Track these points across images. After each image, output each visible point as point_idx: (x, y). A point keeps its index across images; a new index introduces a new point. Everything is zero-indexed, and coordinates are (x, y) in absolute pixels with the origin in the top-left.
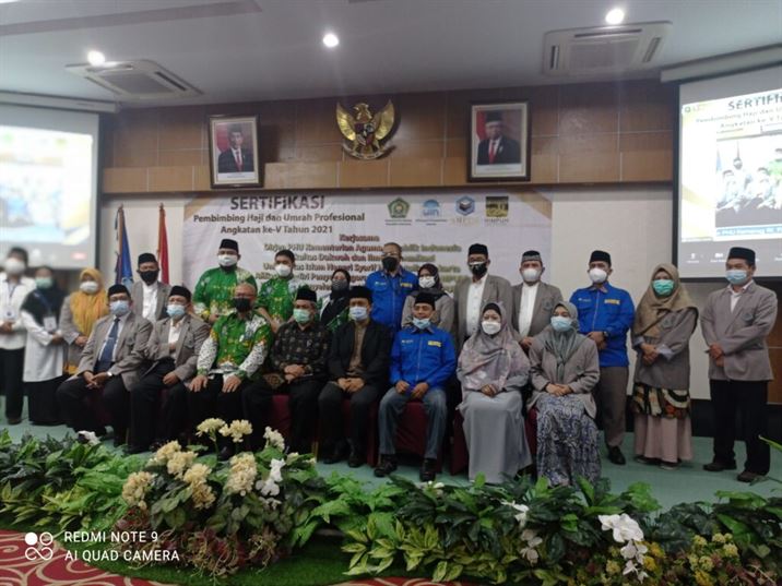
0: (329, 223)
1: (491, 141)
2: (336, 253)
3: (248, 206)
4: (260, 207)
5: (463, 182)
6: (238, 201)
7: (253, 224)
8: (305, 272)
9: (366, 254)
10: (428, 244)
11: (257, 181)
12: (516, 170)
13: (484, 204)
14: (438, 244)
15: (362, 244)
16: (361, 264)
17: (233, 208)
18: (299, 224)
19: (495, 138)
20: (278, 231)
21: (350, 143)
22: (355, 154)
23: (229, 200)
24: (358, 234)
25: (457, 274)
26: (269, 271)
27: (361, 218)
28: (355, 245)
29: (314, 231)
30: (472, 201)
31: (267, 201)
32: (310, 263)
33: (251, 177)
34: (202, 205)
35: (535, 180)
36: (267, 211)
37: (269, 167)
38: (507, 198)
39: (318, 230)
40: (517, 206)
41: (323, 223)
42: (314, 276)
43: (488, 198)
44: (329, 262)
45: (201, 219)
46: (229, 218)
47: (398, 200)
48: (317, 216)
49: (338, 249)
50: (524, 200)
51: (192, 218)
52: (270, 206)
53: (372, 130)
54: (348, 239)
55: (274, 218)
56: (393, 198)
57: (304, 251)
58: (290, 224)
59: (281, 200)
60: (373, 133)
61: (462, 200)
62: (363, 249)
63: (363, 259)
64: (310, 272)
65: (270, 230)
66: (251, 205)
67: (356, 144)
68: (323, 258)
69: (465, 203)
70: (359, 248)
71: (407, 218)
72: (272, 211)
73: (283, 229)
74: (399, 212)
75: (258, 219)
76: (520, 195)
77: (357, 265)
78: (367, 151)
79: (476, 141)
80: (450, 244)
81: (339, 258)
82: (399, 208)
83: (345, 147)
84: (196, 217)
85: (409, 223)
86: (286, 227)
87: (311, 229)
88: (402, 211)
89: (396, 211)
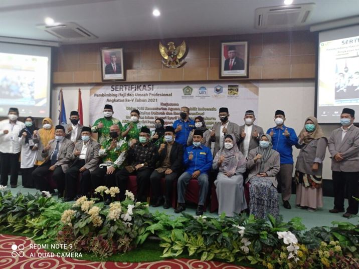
0: (156, 97)
1: (231, 59)
2: (159, 111)
3: (119, 89)
4: (124, 90)
5: (217, 78)
6: (114, 87)
7: (121, 98)
8: (145, 120)
9: (173, 112)
10: (201, 107)
11: (123, 78)
12: (242, 73)
13: (227, 89)
14: (206, 107)
15: (171, 107)
16: (170, 116)
17: (112, 91)
18: (142, 98)
19: (233, 58)
20: (133, 101)
21: (166, 60)
22: (167, 66)
24: (169, 102)
25: (214, 121)
26: (128, 119)
27: (171, 95)
28: (167, 108)
29: (149, 101)
30: (222, 87)
31: (127, 87)
32: (147, 116)
33: (120, 76)
34: (98, 89)
35: (251, 77)
36: (127, 92)
37: (128, 71)
38: (238, 86)
39: (151, 100)
40: (243, 89)
41: (153, 97)
42: (149, 122)
43: (229, 86)
44: (156, 115)
45: (97, 95)
46: (110, 95)
47: (188, 87)
48: (150, 94)
49: (160, 109)
50: (246, 87)
51: (94, 95)
52: (129, 90)
53: (175, 54)
54: (164, 105)
55: (131, 95)
56: (185, 86)
57: (144, 110)
58: (138, 98)
59: (134, 87)
60: (176, 56)
61: (217, 87)
62: (171, 109)
63: (171, 114)
64: (147, 120)
65: (129, 101)
66: (120, 89)
67: (168, 61)
68: (153, 113)
69: (218, 88)
70: (169, 109)
71: (192, 95)
72: (130, 92)
73: (135, 100)
74: (188, 92)
75: (123, 95)
76: (244, 85)
77: (168, 117)
78: (173, 64)
79: (224, 59)
80: (211, 107)
81: (160, 113)
82: (188, 91)
83: (163, 62)
85: (192, 97)
86: (136, 99)
87: (148, 100)
88: (189, 92)
89: (186, 92)
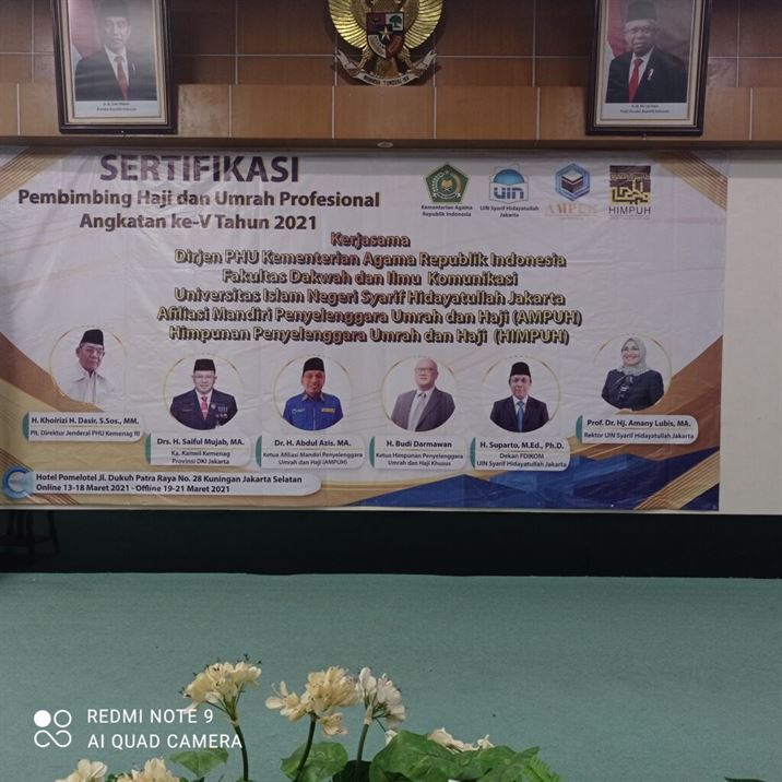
0: (309, 211)
2: (324, 269)
3: (138, 173)
4: (164, 175)
6: (116, 163)
7: (152, 211)
8: (263, 306)
9: (384, 272)
10: (505, 253)
11: (162, 120)
12: (676, 114)
15: (376, 251)
16: (374, 289)
17: (105, 178)
18: (248, 212)
19: (641, 54)
20: (205, 224)
22: (361, 76)
23: (97, 162)
24: (367, 233)
25: (558, 308)
26: (186, 304)
27: (373, 201)
28: (361, 254)
29: (278, 227)
30: (585, 173)
31: (179, 165)
32: (272, 287)
33: (150, 111)
34: (36, 170)
36: (179, 185)
37: (186, 92)
38: (647, 170)
39: (287, 223)
40: (669, 185)
41: (297, 210)
42: (281, 315)
43: (614, 169)
44: (313, 287)
45: (34, 198)
46: (97, 198)
47: (447, 167)
48: (284, 196)
49: (329, 261)
51: (16, 195)
52: (186, 178)
53: (401, 27)
54: (348, 242)
55: (194, 200)
56: (436, 165)
57: (260, 264)
58: (230, 211)
59: (210, 163)
61: (567, 170)
62: (378, 262)
63: (378, 280)
64: (274, 306)
65: (187, 223)
66: (144, 171)
67: (367, 55)
68: (298, 278)
69: (573, 177)
70: (369, 260)
72: (190, 186)
73: (214, 220)
74: (447, 191)
75: (163, 200)
76: (678, 166)
77: (366, 293)
78: (385, 72)
80: (546, 253)
81: (331, 279)
82: (447, 184)
84: (23, 195)
85: (466, 212)
86: (220, 218)
87: (274, 222)
88: (453, 189)
89: (441, 189)
